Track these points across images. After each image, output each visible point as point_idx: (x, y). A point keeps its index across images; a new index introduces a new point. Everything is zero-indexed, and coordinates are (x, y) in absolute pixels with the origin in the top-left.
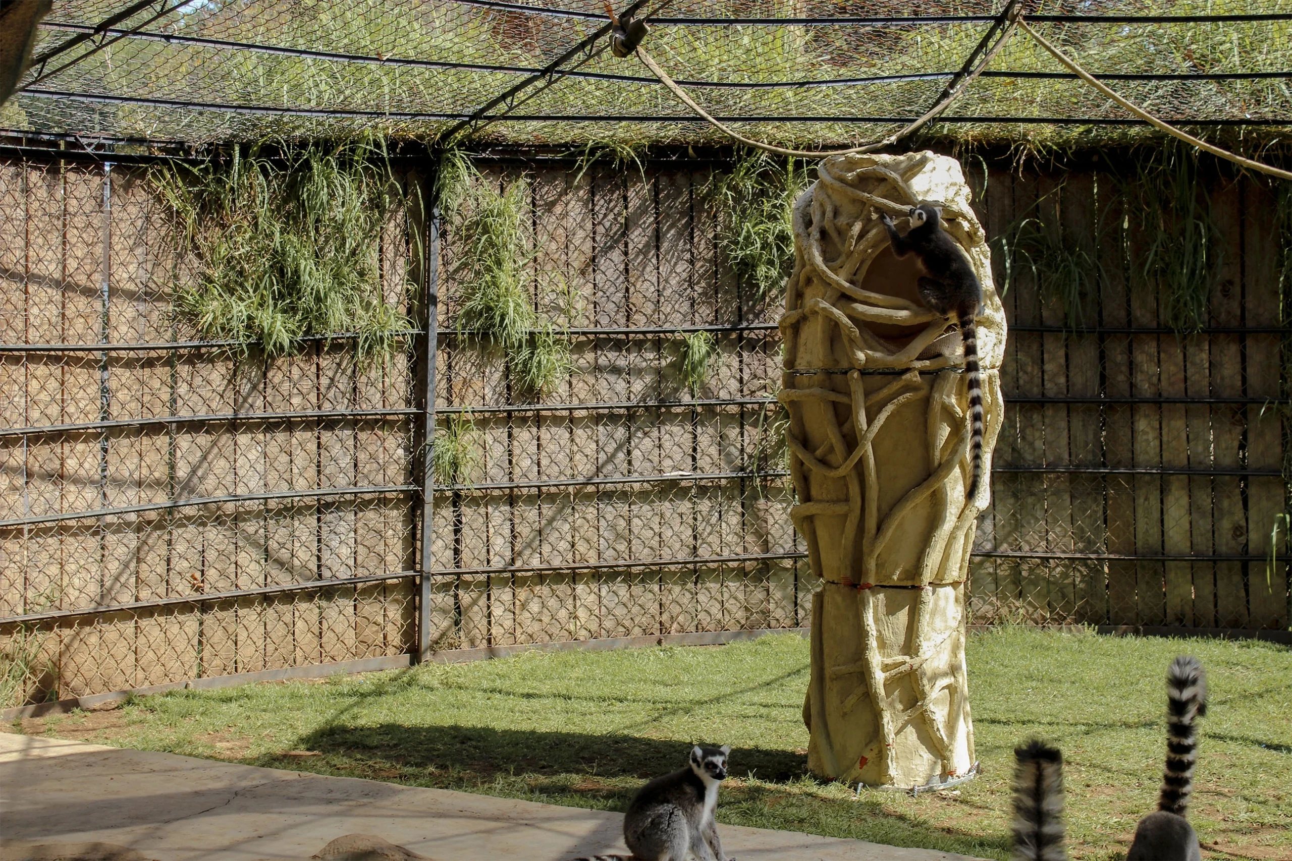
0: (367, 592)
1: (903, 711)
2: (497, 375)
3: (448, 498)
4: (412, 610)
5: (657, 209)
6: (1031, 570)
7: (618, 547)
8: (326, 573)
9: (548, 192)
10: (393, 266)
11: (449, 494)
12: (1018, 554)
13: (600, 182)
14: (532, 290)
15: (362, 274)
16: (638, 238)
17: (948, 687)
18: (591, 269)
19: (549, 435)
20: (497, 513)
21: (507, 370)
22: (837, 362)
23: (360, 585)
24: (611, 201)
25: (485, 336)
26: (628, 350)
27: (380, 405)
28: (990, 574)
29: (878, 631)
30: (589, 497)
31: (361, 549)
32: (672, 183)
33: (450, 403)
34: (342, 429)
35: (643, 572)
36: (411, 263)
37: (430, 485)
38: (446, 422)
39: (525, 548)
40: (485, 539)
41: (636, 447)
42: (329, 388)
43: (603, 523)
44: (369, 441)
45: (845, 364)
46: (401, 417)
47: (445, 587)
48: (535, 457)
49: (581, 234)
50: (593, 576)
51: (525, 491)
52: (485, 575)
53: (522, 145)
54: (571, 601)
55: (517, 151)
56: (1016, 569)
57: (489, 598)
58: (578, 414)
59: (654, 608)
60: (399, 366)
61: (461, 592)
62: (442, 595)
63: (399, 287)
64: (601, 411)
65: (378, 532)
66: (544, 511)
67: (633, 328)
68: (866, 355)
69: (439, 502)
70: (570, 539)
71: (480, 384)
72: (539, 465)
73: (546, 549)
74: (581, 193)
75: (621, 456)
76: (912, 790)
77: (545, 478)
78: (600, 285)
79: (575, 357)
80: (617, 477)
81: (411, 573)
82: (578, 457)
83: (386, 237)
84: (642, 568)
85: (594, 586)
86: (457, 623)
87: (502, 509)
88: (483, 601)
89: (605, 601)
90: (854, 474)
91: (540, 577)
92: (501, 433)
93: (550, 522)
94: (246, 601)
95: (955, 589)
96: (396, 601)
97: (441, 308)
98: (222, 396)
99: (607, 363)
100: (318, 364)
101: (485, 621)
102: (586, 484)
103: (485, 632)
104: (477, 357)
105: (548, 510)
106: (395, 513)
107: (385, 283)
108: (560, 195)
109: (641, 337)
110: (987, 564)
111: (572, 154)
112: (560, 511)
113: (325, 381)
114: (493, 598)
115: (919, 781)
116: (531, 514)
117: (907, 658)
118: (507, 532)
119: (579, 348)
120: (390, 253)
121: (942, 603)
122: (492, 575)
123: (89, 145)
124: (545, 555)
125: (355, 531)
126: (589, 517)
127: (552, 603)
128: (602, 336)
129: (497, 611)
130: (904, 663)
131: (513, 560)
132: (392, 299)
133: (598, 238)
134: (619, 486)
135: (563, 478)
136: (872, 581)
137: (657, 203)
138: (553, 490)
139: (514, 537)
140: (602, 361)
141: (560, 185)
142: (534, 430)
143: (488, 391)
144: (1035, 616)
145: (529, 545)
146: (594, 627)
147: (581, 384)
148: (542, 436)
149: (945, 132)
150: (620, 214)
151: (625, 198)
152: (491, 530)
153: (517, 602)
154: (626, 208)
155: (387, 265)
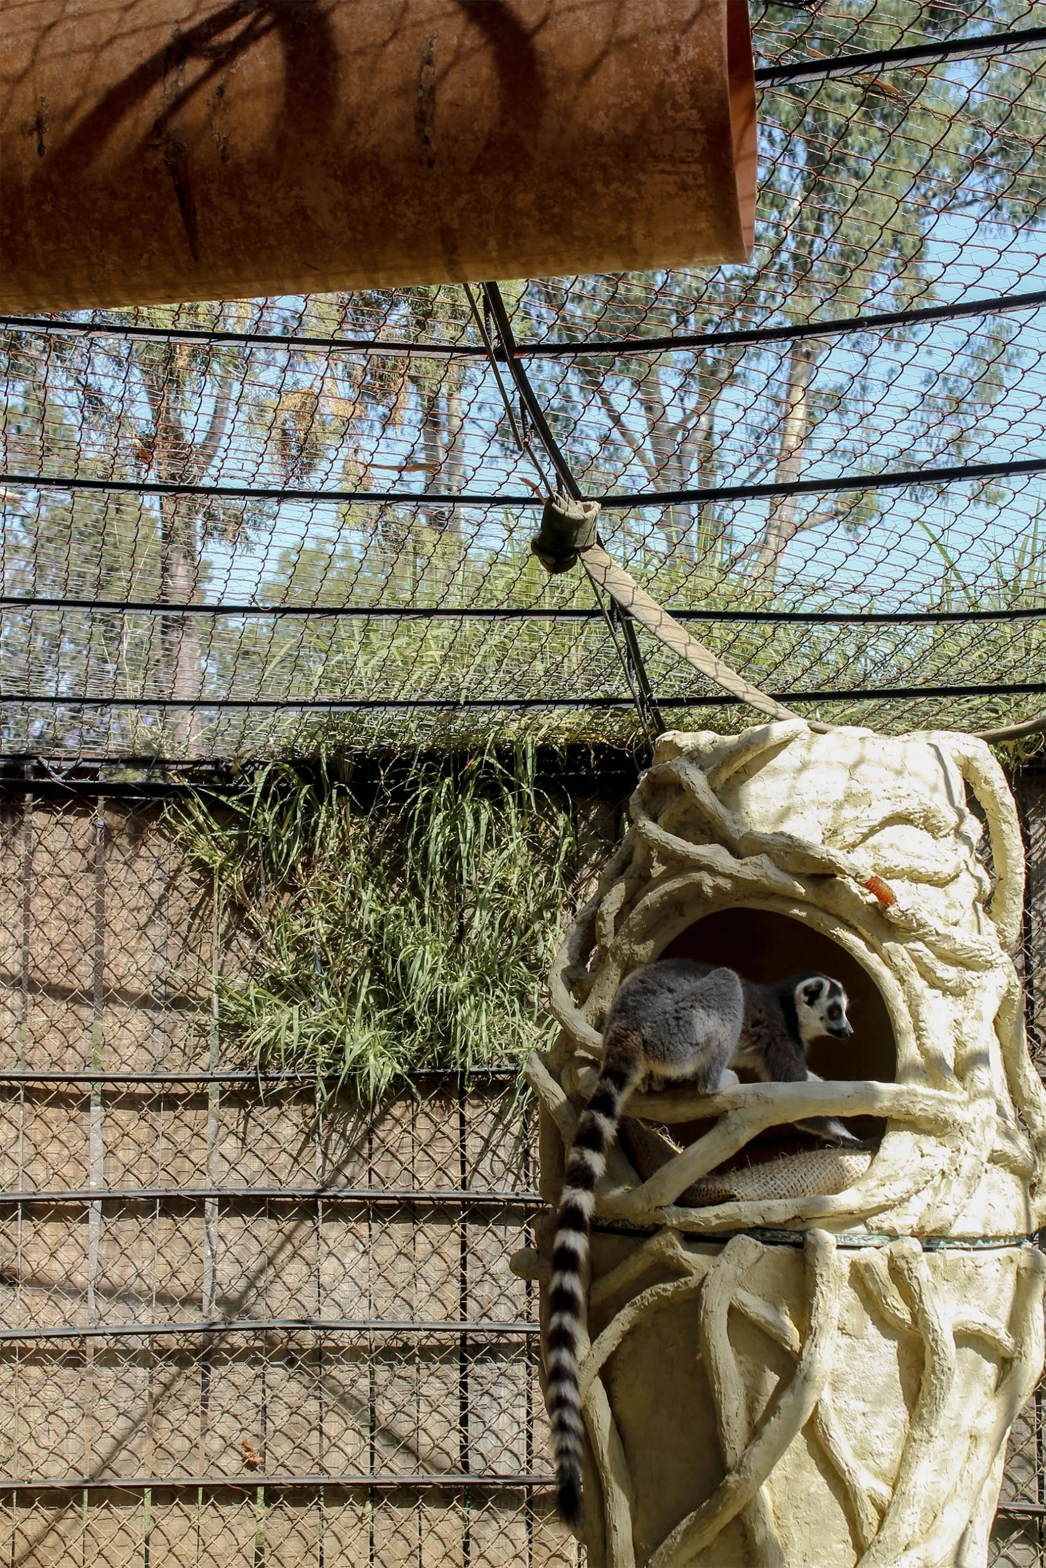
8: (475, 1462)
23: (535, 1489)
34: (503, 1222)
42: (482, 1154)
94: (336, 1494)
98: (296, 1160)
100: (462, 1117)
113: (474, 1144)
123: (58, 771)
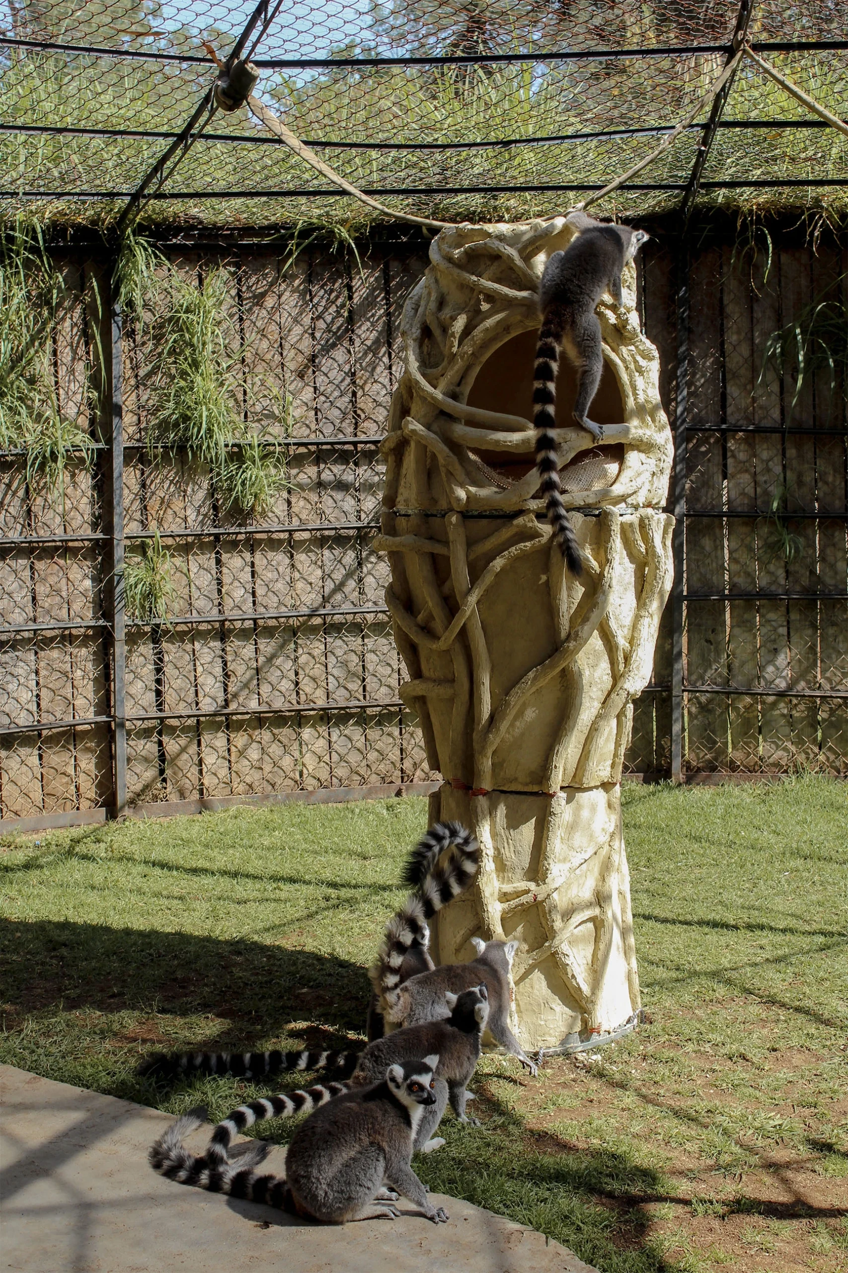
0: (53, 740)
1: (528, 952)
2: (201, 494)
3: (147, 633)
4: (107, 760)
5: (388, 300)
6: (832, 712)
7: (350, 686)
9: (256, 283)
10: (72, 371)
11: (147, 629)
12: (817, 693)
13: (318, 269)
14: (240, 397)
15: (32, 381)
16: (367, 333)
17: (592, 919)
18: (310, 371)
19: (265, 561)
20: (206, 650)
21: (213, 490)
22: (434, 501)
23: (44, 733)
24: (332, 291)
25: (182, 449)
26: (356, 464)
27: (59, 531)
28: (783, 715)
29: (497, 849)
30: (314, 630)
31: (44, 693)
32: (406, 270)
33: (144, 525)
34: (15, 558)
35: (380, 715)
36: (92, 368)
37: (122, 620)
38: (141, 549)
39: (242, 689)
40: (193, 679)
41: (369, 573)
43: (332, 660)
44: (49, 571)
45: (443, 505)
46: (86, 543)
47: (146, 733)
48: (249, 587)
49: (298, 330)
50: (322, 718)
51: (238, 624)
52: (194, 720)
53: (221, 228)
54: (296, 745)
55: (217, 236)
56: (813, 710)
57: (199, 744)
58: (297, 536)
59: (395, 755)
60: (83, 486)
61: (165, 739)
62: (142, 742)
63: (79, 397)
64: (327, 533)
65: (65, 674)
66: (261, 647)
67: (363, 437)
68: (468, 492)
69: (132, 638)
70: (293, 677)
71: (182, 505)
72: (254, 594)
73: (265, 689)
74: (297, 283)
75: (352, 584)
76: (536, 1054)
77: (262, 610)
78: (322, 389)
79: (294, 472)
80: (347, 607)
81: (103, 718)
82: (300, 585)
83: (60, 338)
84: (379, 709)
85: (323, 729)
86: (162, 772)
87: (212, 644)
88: (193, 749)
89: (335, 746)
90: (458, 647)
91: (259, 721)
92: (208, 560)
93: (270, 659)
95: (607, 791)
96: (88, 750)
97: (128, 419)
99: (332, 478)
101: (195, 770)
102: (310, 616)
103: (196, 782)
104: (176, 474)
105: (267, 646)
106: (84, 651)
107: (61, 391)
108: (272, 284)
109: (373, 447)
110: (782, 705)
111: (283, 236)
112: (282, 647)
114: (203, 744)
115: (552, 1042)
116: (248, 651)
117: (532, 886)
118: (218, 670)
119: (297, 461)
120: (66, 355)
121: (585, 814)
122: (202, 719)
124: (264, 695)
125: (37, 673)
126: (316, 652)
127: (275, 749)
128: (324, 447)
129: (210, 759)
130: (528, 891)
131: (227, 703)
132: (71, 410)
133: (318, 335)
134: (350, 617)
135: (283, 609)
136: (487, 785)
137: (388, 293)
138: (272, 623)
139: (227, 676)
140: (327, 476)
141: (270, 273)
142: (247, 555)
143: (192, 515)
144: (838, 764)
145: (246, 685)
146: (324, 775)
147: (302, 503)
148: (257, 562)
149: (720, 200)
150: (343, 306)
151: (349, 288)
152: (200, 669)
153: (233, 749)
154: (350, 298)
155: (62, 370)
